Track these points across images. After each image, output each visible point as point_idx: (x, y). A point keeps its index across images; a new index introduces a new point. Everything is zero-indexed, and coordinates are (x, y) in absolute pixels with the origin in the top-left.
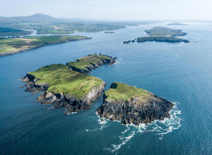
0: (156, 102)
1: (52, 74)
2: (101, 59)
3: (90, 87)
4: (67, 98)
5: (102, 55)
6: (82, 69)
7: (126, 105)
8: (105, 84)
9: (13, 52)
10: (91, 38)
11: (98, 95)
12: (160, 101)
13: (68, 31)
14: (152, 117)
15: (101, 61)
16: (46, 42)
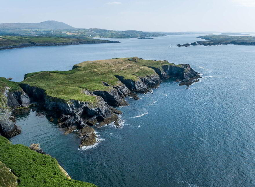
15: (154, 71)
16: (32, 41)
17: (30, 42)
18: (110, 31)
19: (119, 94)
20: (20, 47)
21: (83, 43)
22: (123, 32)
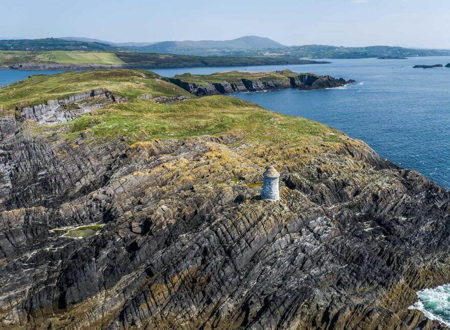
2: (288, 77)
6: (194, 85)
15: (286, 79)
16: (205, 61)
17: (203, 62)
18: (337, 48)
19: (233, 88)
20: (190, 67)
21: (270, 64)
22: (362, 48)
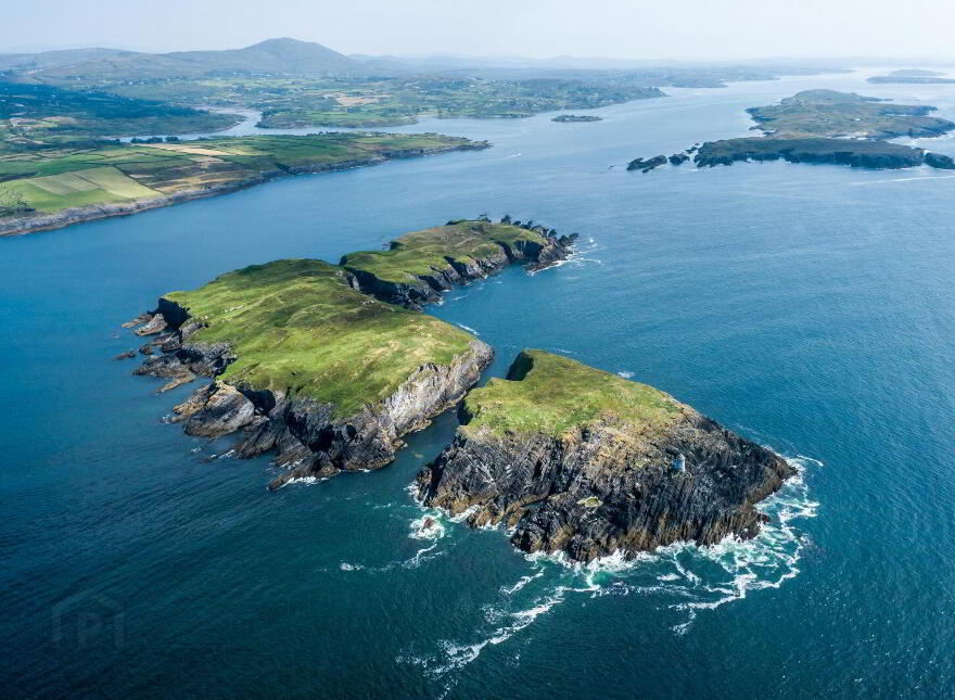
0: (701, 450)
1: (262, 305)
2: (498, 243)
3: (406, 369)
4: (297, 416)
5: (513, 221)
6: (403, 285)
7: (553, 457)
8: (486, 357)
9: (133, 205)
10: (485, 146)
11: (441, 407)
12: (722, 448)
13: (390, 115)
14: (662, 522)
15: (501, 248)
16: (281, 162)
17: (278, 165)
19: (446, 279)
20: (263, 182)
